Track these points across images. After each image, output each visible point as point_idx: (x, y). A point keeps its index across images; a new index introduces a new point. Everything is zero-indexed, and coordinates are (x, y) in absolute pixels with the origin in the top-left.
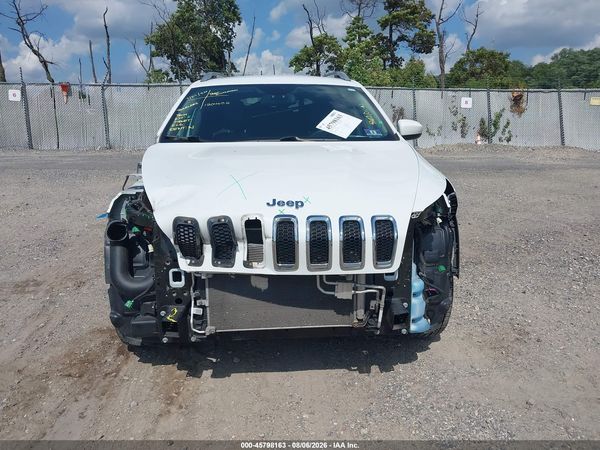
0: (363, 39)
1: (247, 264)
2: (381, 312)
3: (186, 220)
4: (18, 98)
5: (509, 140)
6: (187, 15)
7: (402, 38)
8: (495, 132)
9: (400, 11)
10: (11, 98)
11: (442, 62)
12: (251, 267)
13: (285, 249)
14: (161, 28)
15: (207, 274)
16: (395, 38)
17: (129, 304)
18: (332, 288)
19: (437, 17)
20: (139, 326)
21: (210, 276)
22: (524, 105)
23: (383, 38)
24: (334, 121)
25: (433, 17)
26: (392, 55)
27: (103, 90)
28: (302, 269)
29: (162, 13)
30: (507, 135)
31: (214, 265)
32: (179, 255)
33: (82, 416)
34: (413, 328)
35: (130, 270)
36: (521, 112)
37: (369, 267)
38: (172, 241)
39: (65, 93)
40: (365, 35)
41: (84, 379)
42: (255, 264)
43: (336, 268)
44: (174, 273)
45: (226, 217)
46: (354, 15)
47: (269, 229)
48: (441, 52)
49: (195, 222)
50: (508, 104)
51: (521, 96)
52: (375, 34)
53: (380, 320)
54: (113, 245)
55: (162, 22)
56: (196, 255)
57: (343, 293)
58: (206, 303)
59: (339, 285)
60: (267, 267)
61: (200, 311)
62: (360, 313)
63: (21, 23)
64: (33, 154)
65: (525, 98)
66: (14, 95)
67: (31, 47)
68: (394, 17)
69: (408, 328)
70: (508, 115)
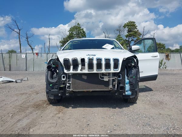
0: (121, 41)
1: (81, 70)
2: (116, 85)
3: (66, 59)
4: (24, 57)
5: (166, 68)
6: (71, 35)
7: (132, 40)
8: (161, 66)
9: (131, 33)
10: (23, 57)
11: (144, 47)
12: (82, 71)
13: (91, 66)
14: (64, 39)
15: (71, 73)
16: (130, 40)
17: (51, 85)
18: (103, 78)
19: (142, 34)
20: (53, 91)
21: (72, 74)
22: (170, 58)
23: (127, 41)
24: (107, 46)
25: (141, 34)
26: (130, 45)
27: (47, 54)
28: (95, 71)
29: (64, 35)
30: (165, 66)
31: (73, 71)
32: (65, 69)
33: (37, 114)
34: (126, 93)
35: (52, 77)
36: (169, 60)
37: (112, 70)
38: (63, 65)
39: (37, 56)
40: (121, 40)
41: (38, 108)
42: (83, 70)
43: (103, 71)
44: (63, 76)
45: (76, 58)
46: (118, 34)
47: (87, 61)
48: (144, 44)
49: (69, 59)
50: (165, 57)
51: (168, 55)
52: (124, 39)
53: (116, 87)
54: (48, 71)
55: (64, 37)
56: (68, 69)
57: (106, 79)
58: (71, 82)
59: (105, 77)
60: (86, 71)
61: (69, 85)
62: (111, 86)
63: (27, 38)
64: (27, 72)
65: (170, 55)
66: (23, 56)
67: (29, 44)
68: (130, 34)
69: (125, 93)
70: (165, 61)
